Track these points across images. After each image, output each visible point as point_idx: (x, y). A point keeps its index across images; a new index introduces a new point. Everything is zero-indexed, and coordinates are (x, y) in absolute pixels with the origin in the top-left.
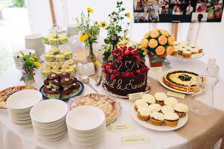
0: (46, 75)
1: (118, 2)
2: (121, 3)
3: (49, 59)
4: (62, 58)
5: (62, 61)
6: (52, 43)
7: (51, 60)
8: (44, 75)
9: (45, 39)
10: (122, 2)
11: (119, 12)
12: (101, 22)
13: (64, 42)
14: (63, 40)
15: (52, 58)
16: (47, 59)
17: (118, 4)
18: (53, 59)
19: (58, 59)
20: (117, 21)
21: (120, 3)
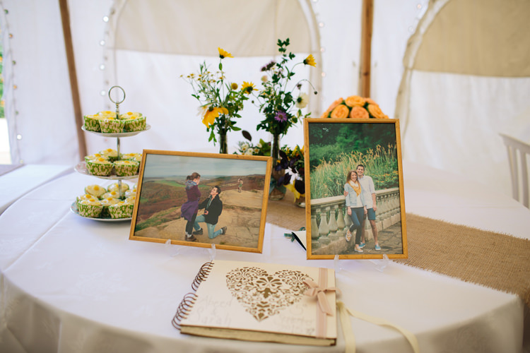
0: (89, 212)
1: (279, 41)
2: (287, 43)
3: (100, 170)
4: (133, 166)
5: (133, 175)
6: (110, 127)
7: (104, 173)
8: (87, 211)
9: (91, 121)
10: (288, 40)
11: (283, 62)
12: (244, 82)
13: (139, 128)
14: (136, 124)
15: (107, 167)
16: (96, 169)
17: (280, 44)
18: (110, 170)
19: (123, 171)
20: (279, 81)
21: (284, 43)
